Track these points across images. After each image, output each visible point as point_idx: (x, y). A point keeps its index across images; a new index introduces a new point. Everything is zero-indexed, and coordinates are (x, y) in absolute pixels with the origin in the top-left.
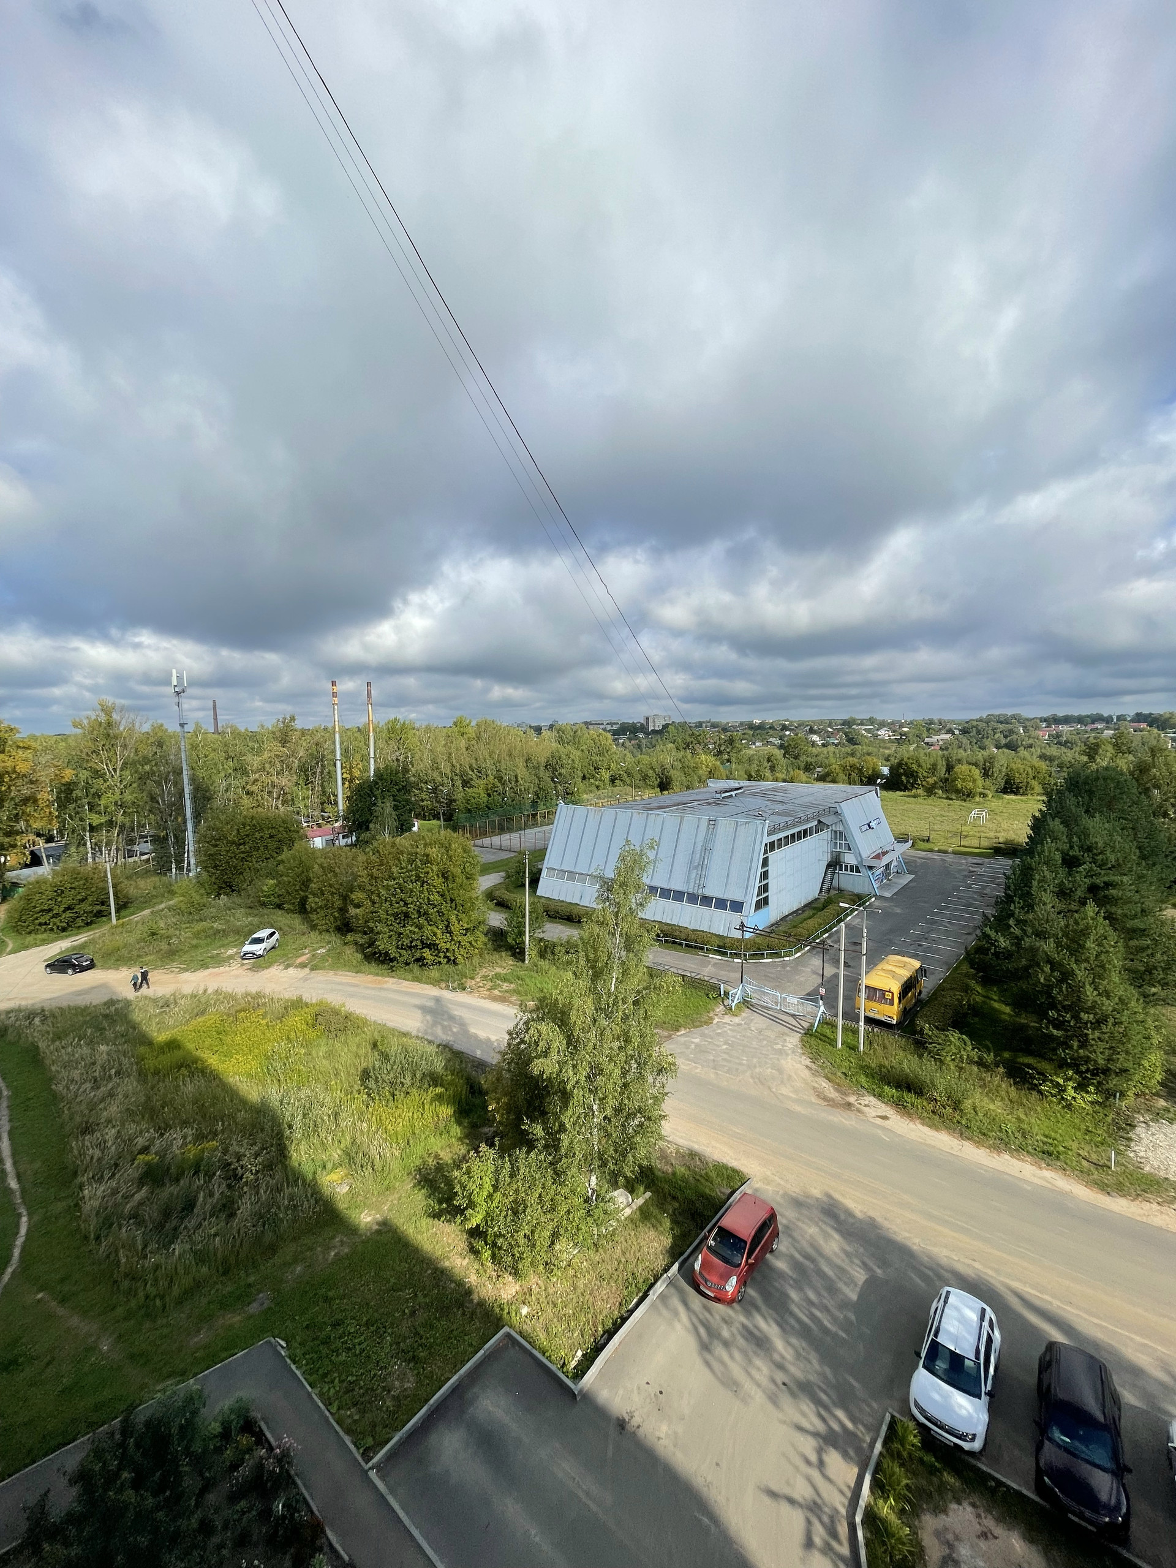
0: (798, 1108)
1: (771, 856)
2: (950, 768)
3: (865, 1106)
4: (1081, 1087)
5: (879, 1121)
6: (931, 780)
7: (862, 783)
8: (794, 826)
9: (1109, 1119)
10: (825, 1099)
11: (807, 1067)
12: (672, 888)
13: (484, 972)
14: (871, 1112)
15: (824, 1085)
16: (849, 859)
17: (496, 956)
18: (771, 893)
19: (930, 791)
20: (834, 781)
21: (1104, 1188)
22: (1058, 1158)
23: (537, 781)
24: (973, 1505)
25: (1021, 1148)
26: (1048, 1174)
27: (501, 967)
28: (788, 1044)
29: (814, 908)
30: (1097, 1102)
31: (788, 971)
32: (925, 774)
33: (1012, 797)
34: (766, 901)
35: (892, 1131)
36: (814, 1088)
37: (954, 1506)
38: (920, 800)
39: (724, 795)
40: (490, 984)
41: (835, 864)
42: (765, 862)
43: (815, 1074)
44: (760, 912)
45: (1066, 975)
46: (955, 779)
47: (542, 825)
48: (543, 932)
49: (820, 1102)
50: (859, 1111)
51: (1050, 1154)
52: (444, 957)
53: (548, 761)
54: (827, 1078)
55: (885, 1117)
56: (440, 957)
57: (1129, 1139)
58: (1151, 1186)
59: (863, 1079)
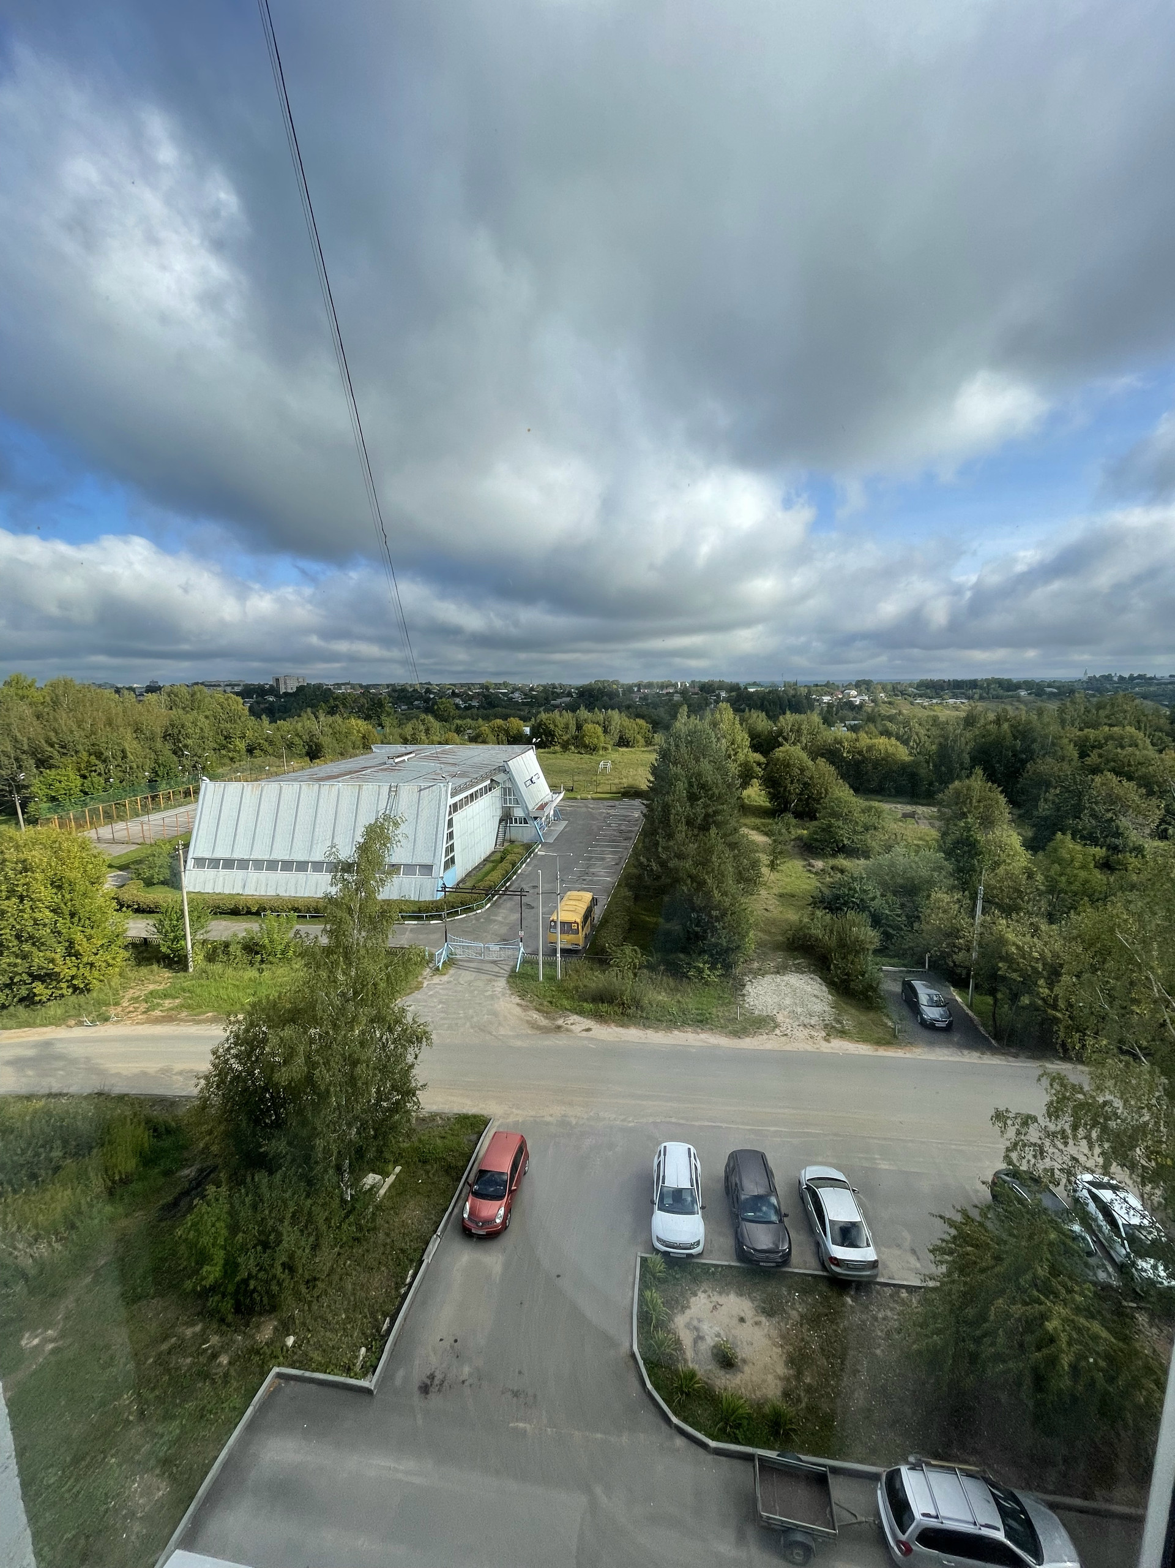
0: (519, 1043)
1: (456, 817)
2: (579, 727)
3: (572, 1024)
4: (713, 968)
5: (585, 1034)
6: (565, 738)
7: (510, 743)
8: (472, 786)
9: (730, 984)
10: (539, 1028)
11: (518, 1004)
13: (130, 993)
14: (577, 1028)
15: (535, 1016)
16: (518, 813)
17: (144, 971)
18: (457, 853)
19: (565, 747)
20: (484, 742)
21: (736, 1034)
22: (707, 1023)
24: (705, 1292)
25: (684, 1023)
26: (703, 1036)
27: (155, 982)
28: (498, 989)
29: (493, 862)
30: (722, 975)
31: (482, 923)
32: (560, 733)
33: (624, 749)
34: (452, 860)
35: (596, 1039)
36: (528, 1022)
37: (693, 1299)
38: (558, 755)
39: (397, 760)
40: (146, 1005)
41: (506, 818)
42: (450, 823)
43: (525, 1008)
44: (448, 872)
46: (584, 736)
48: (207, 932)
49: (535, 1032)
50: (568, 1030)
51: (701, 1021)
52: (68, 987)
53: (166, 731)
54: (538, 1010)
55: (588, 1030)
56: (62, 988)
57: (744, 995)
58: (761, 1023)
59: (565, 1002)
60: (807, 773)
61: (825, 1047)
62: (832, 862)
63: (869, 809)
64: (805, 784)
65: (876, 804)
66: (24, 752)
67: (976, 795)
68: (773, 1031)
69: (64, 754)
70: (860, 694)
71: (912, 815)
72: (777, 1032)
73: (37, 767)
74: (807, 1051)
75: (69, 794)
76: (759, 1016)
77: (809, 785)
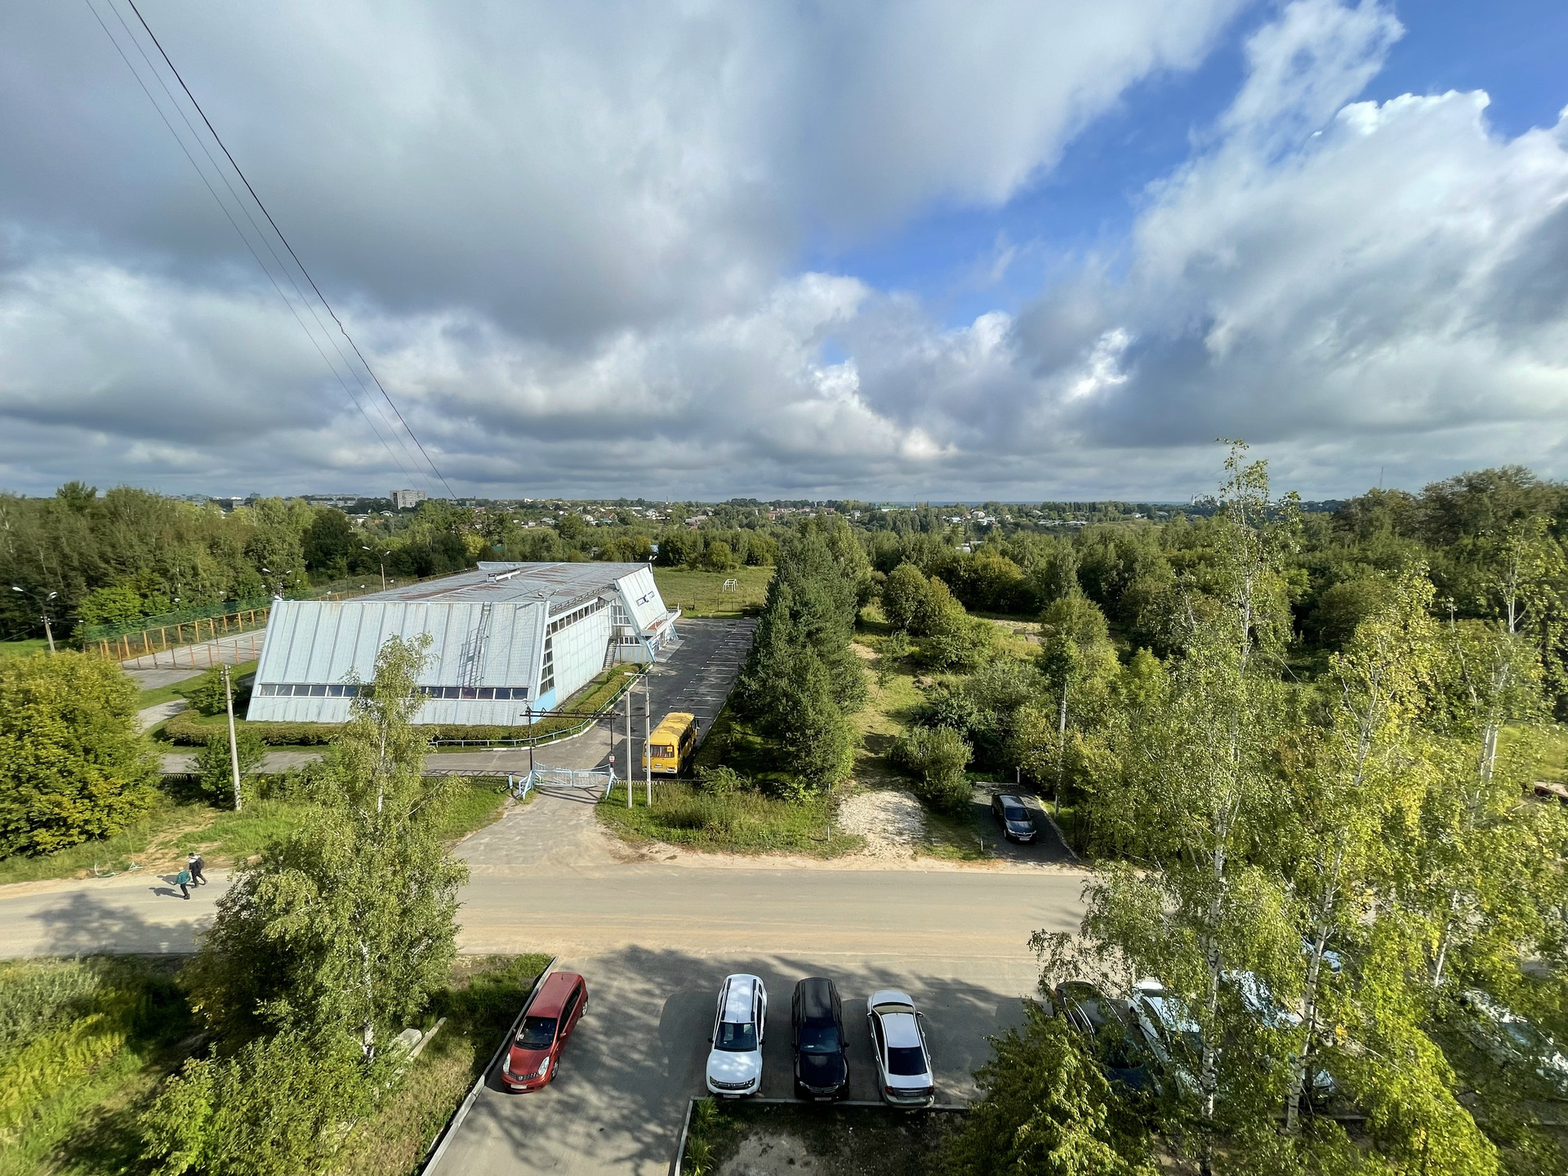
0: (597, 875)
1: (555, 637)
2: (707, 545)
3: (656, 852)
4: (808, 787)
5: (669, 862)
6: (693, 556)
7: (635, 560)
8: (575, 605)
9: (825, 805)
10: (621, 858)
11: (602, 833)
12: (444, 685)
13: (161, 837)
14: (661, 857)
15: (619, 845)
16: (629, 632)
17: (182, 812)
18: (556, 675)
19: (692, 565)
20: (610, 560)
21: (824, 856)
22: (796, 845)
23: (232, 573)
24: (757, 1134)
25: (773, 846)
26: (790, 859)
27: (193, 824)
28: (582, 818)
29: (599, 683)
30: (818, 795)
31: (578, 747)
32: (688, 551)
33: (753, 567)
34: (551, 683)
35: (680, 867)
36: (610, 851)
37: (743, 1144)
38: (685, 573)
39: (498, 578)
40: (177, 851)
41: (616, 638)
42: (548, 644)
43: (610, 837)
44: (546, 695)
45: (797, 703)
46: (711, 554)
47: (245, 631)
48: (263, 765)
49: (617, 862)
50: (651, 859)
51: (791, 843)
52: (81, 833)
53: (249, 545)
54: (621, 838)
55: (674, 857)
56: (72, 835)
57: (837, 815)
58: (850, 844)
59: (653, 829)
60: (922, 592)
61: (912, 866)
62: (939, 677)
63: (979, 625)
64: (920, 602)
65: (986, 621)
66: (74, 569)
67: (1076, 612)
68: (862, 851)
69: (123, 571)
70: (987, 515)
71: (1023, 632)
72: (866, 851)
73: (89, 585)
74: (892, 871)
75: (125, 614)
76: (850, 836)
77: (924, 602)
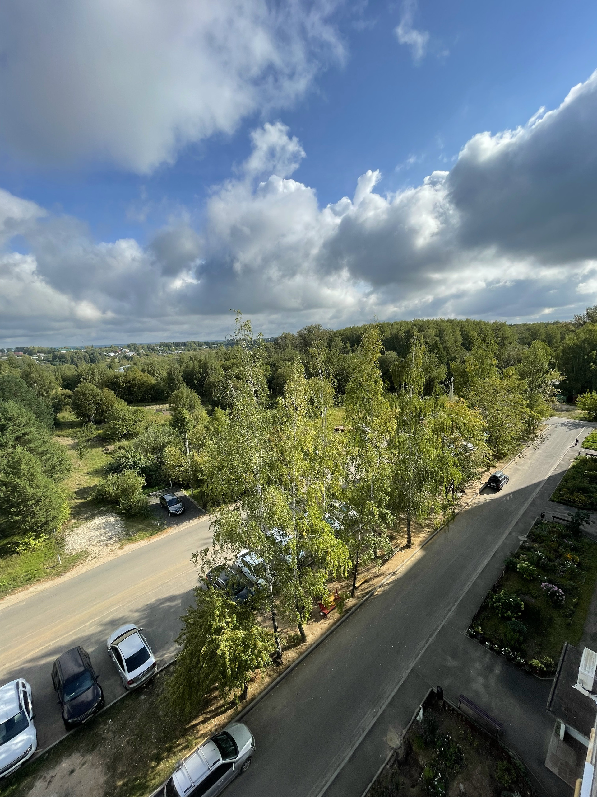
4: (37, 537)
9: (53, 543)
24: (40, 778)
25: (14, 588)
26: (31, 589)
30: (46, 539)
37: (30, 793)
57: (64, 546)
58: (77, 558)
60: (98, 398)
61: (120, 553)
62: (118, 444)
63: (136, 411)
64: (98, 404)
65: (140, 408)
67: (185, 396)
68: (86, 559)
70: (131, 351)
71: (161, 410)
72: (89, 558)
74: (108, 562)
76: (76, 554)
77: (100, 404)
